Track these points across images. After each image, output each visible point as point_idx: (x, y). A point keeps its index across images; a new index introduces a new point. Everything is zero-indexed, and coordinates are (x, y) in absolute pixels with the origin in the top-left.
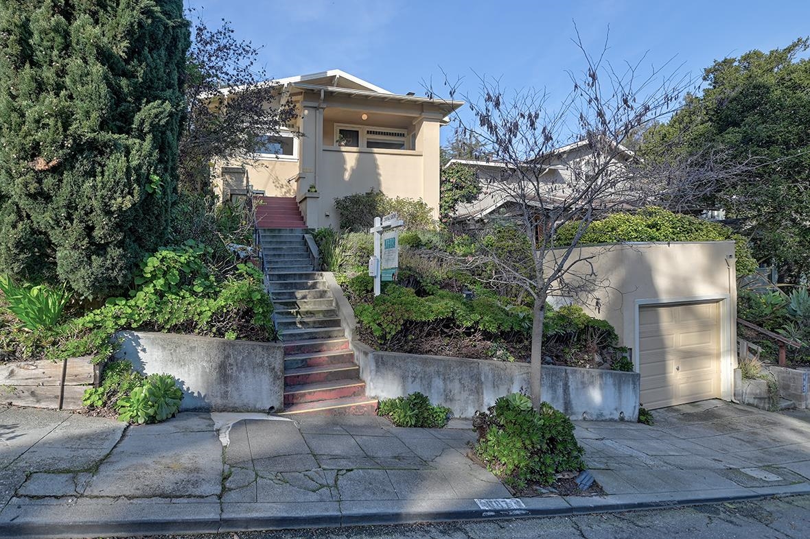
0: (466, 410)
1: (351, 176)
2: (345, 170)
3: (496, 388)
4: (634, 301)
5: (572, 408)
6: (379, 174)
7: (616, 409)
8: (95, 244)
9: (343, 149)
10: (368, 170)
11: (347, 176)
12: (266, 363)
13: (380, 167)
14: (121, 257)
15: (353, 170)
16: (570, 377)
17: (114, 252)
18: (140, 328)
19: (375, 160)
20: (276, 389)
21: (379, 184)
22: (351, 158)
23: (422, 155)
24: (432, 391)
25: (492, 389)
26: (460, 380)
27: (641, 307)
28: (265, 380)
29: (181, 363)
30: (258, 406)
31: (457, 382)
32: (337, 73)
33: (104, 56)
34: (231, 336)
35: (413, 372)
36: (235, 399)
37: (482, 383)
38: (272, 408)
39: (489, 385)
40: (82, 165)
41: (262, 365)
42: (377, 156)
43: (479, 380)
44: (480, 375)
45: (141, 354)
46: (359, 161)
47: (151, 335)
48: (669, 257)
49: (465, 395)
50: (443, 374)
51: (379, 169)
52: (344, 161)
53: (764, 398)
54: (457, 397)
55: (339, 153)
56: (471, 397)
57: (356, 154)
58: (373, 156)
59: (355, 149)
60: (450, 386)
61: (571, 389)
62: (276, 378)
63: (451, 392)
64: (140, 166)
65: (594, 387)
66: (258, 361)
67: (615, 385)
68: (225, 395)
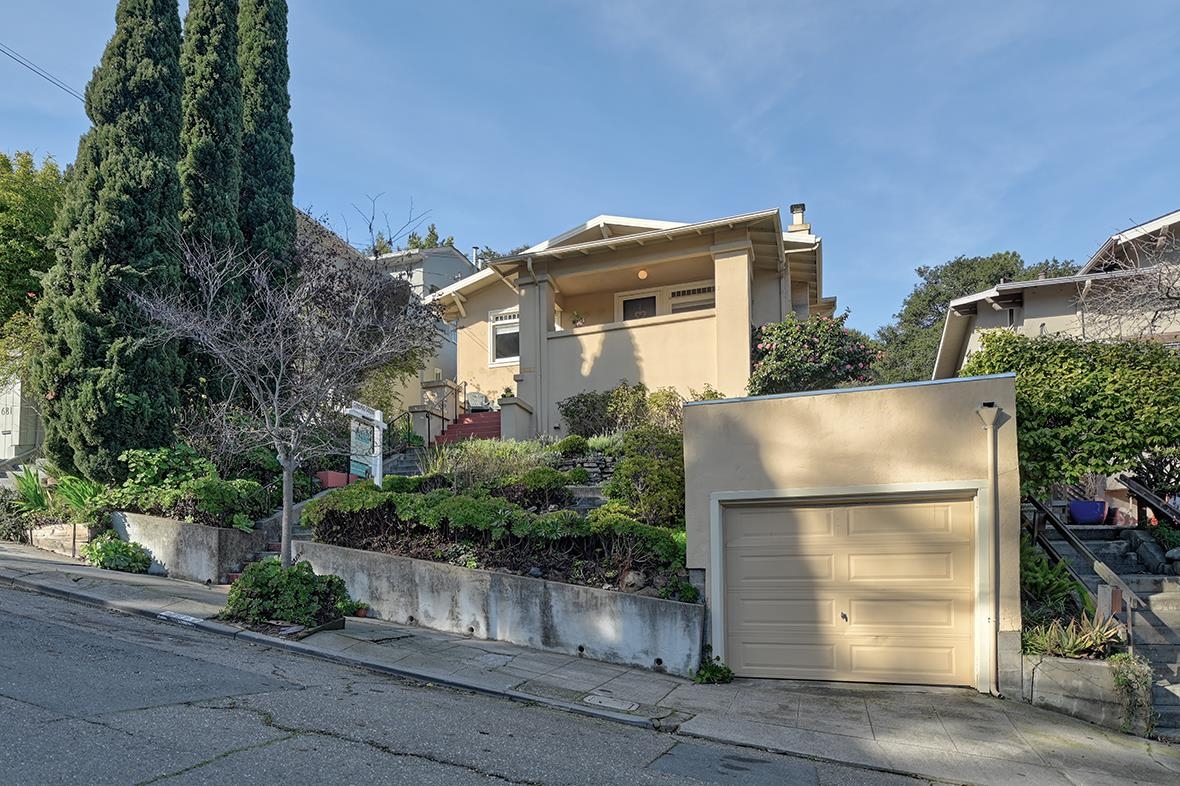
0: (396, 613)
1: (593, 369)
2: (583, 360)
3: (436, 594)
4: (709, 496)
5: (556, 636)
6: (640, 359)
7: (646, 653)
8: (88, 446)
9: (577, 331)
10: (622, 355)
11: (586, 370)
12: (205, 542)
13: (641, 348)
14: (107, 455)
15: (596, 360)
16: (553, 593)
17: (102, 451)
18: (127, 510)
19: (630, 338)
20: (213, 565)
21: (638, 371)
22: (591, 341)
23: (714, 316)
24: (356, 586)
25: (431, 594)
26: (388, 578)
27: (726, 505)
28: (205, 555)
29: (150, 538)
30: (199, 577)
31: (385, 580)
32: (601, 220)
33: (81, 315)
34: (189, 519)
35: (334, 563)
36: (184, 570)
37: (416, 585)
38: (209, 581)
39: (426, 588)
40: (69, 392)
41: (202, 543)
42: (634, 332)
43: (412, 581)
44: (413, 575)
45: (127, 528)
46: (604, 344)
47: (133, 515)
48: (807, 422)
49: (395, 595)
50: (368, 570)
51: (638, 351)
52: (580, 349)
53: (1113, 704)
54: (385, 597)
55: (571, 338)
56: (402, 599)
57: (599, 334)
58: (628, 333)
59: (596, 328)
60: (376, 583)
61: (554, 610)
62: (212, 555)
63: (377, 590)
64: (106, 388)
65: (599, 613)
66: (200, 539)
67: (642, 616)
68: (177, 565)
